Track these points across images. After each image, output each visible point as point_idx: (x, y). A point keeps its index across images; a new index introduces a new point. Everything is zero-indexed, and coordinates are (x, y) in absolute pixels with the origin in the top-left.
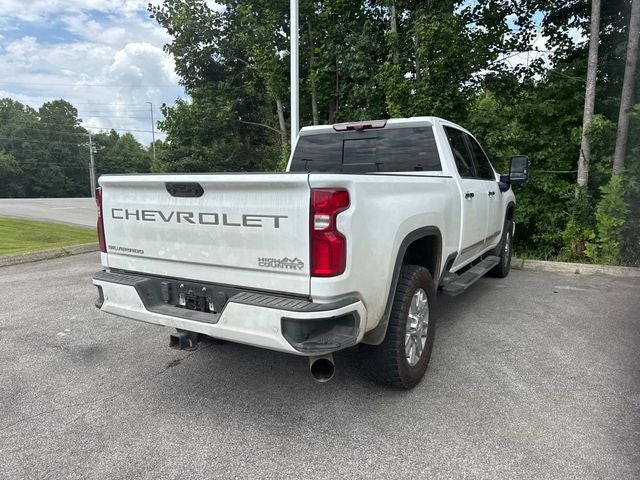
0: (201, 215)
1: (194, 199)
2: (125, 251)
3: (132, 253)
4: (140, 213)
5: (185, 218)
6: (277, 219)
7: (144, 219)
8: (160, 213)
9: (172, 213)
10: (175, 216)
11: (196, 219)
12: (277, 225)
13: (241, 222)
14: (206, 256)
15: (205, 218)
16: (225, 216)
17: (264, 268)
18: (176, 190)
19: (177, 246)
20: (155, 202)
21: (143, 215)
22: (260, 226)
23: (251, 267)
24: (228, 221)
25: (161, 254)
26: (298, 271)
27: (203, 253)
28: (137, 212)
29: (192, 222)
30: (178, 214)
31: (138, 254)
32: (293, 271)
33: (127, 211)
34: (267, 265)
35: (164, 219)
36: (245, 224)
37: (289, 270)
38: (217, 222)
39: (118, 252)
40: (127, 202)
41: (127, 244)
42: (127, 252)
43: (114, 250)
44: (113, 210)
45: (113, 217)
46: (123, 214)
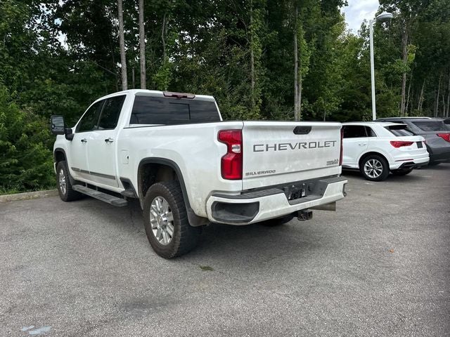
0: (309, 144)
2: (262, 174)
3: (267, 174)
4: (277, 146)
5: (303, 146)
6: (334, 143)
7: (279, 149)
8: (290, 144)
9: (297, 144)
10: (298, 146)
11: (307, 146)
13: (324, 145)
14: (309, 165)
15: (311, 145)
16: (319, 143)
18: (298, 131)
19: (296, 163)
20: (287, 138)
21: (280, 147)
22: (329, 146)
23: (324, 166)
24: (320, 145)
25: (287, 170)
26: (337, 164)
28: (275, 145)
29: (305, 148)
30: (300, 144)
31: (272, 174)
33: (267, 145)
34: (329, 164)
35: (292, 148)
37: (335, 165)
38: (315, 147)
39: (255, 176)
40: (267, 139)
41: (263, 168)
42: (263, 175)
43: (251, 176)
44: (254, 146)
45: (254, 151)
46: (264, 148)
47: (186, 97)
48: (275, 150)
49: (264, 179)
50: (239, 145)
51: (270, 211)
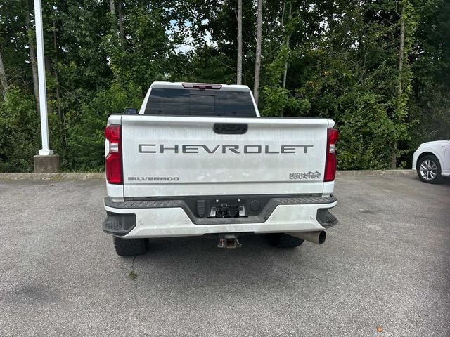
0: (246, 147)
1: (239, 135)
3: (163, 181)
4: (180, 148)
5: (230, 149)
6: (306, 147)
7: (184, 152)
8: (205, 147)
9: (218, 146)
10: (220, 149)
11: (241, 150)
12: (306, 152)
13: (280, 151)
14: (247, 176)
15: (249, 149)
16: (267, 147)
17: (294, 180)
18: (219, 129)
19: (219, 171)
20: (198, 138)
21: (183, 149)
22: (294, 152)
23: (284, 180)
24: (269, 151)
25: (200, 179)
26: (317, 179)
27: (244, 174)
28: (177, 146)
29: (237, 152)
30: (224, 147)
32: (313, 179)
33: (162, 146)
34: (296, 178)
35: (209, 152)
36: (283, 152)
37: (311, 179)
38: (260, 151)
39: (143, 182)
40: (162, 138)
41: (157, 174)
42: (156, 181)
43: (137, 181)
44: (140, 146)
45: (140, 151)
46: (157, 149)
47: (210, 88)
48: (177, 152)
49: (162, 187)
50: (117, 144)
51: (155, 227)
